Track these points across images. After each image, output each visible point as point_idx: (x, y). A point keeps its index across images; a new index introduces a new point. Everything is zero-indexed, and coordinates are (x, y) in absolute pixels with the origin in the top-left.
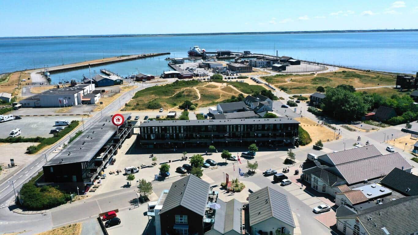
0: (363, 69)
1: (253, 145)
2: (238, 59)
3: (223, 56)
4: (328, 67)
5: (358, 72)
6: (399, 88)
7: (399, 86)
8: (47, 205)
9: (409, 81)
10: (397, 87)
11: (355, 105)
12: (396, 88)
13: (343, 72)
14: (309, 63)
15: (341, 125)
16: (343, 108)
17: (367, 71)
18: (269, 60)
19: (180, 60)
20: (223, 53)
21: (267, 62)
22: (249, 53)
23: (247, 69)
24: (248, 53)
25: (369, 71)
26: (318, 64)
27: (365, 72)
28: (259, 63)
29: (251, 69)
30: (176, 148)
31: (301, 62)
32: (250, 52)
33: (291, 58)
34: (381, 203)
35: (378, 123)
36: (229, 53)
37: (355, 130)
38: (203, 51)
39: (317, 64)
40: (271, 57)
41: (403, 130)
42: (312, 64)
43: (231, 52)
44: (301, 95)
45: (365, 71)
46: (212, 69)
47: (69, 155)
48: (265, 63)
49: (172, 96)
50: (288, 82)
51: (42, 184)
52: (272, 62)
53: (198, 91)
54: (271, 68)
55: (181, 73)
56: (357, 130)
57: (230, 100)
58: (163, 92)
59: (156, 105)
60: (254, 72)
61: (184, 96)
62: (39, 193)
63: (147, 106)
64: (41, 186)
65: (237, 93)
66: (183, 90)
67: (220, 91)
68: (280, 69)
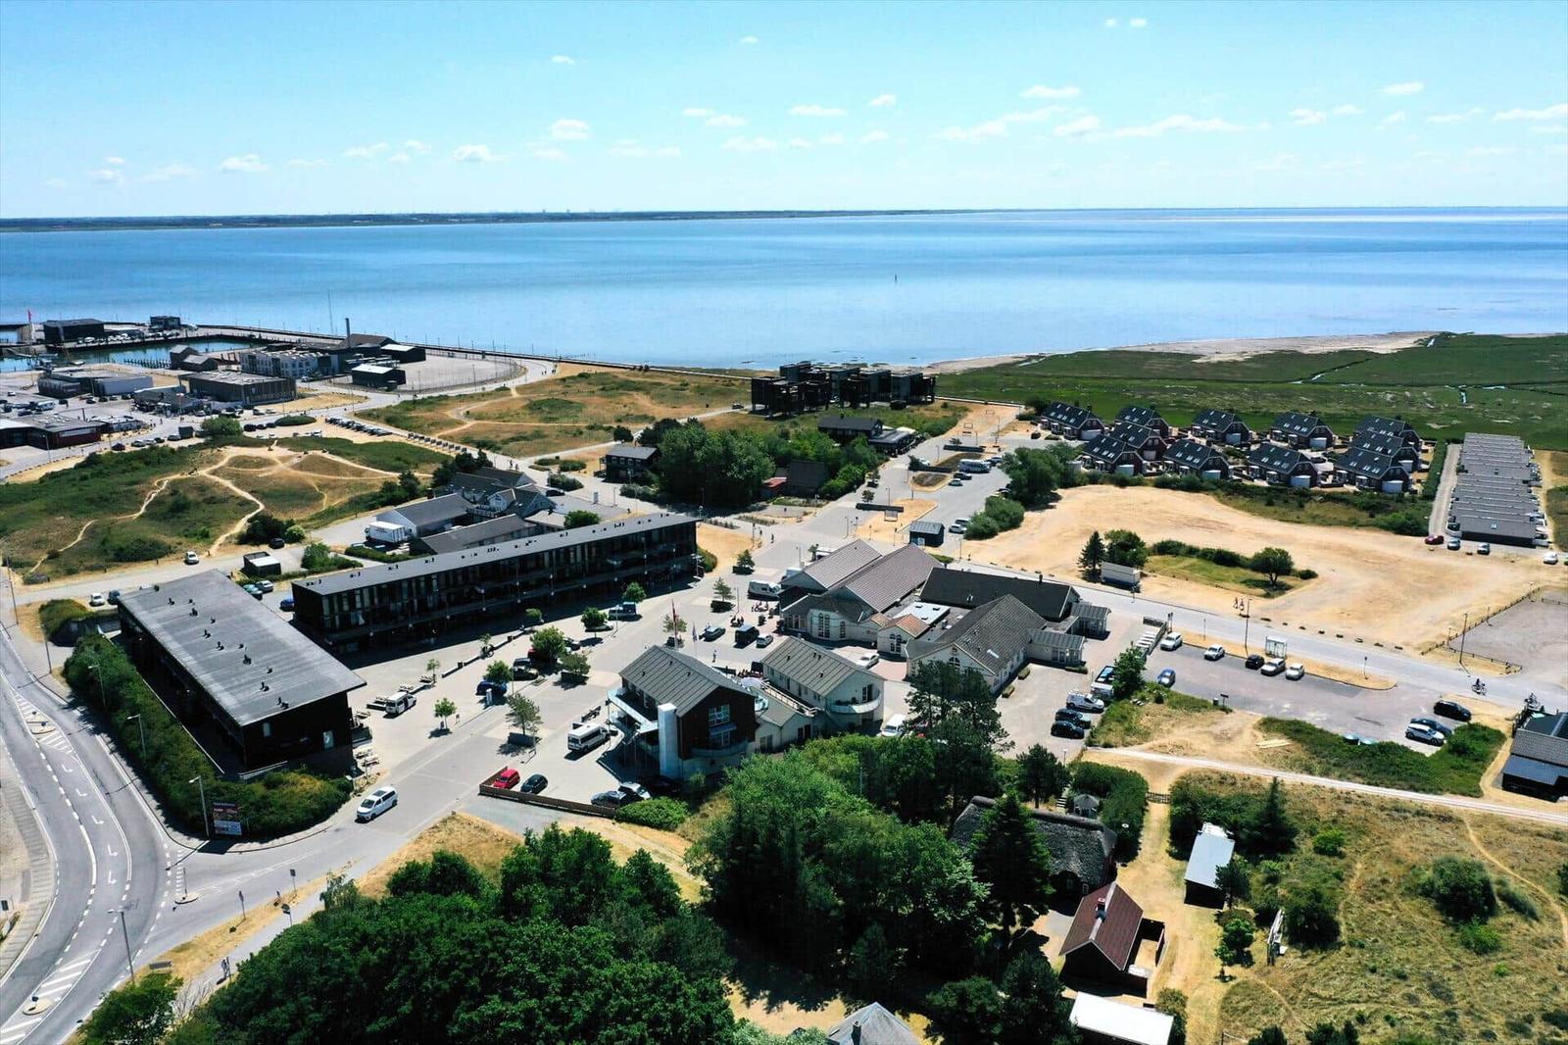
0: (631, 364)
1: (634, 586)
2: (186, 354)
3: (77, 341)
4: (524, 362)
5: (622, 374)
6: (760, 412)
7: (759, 407)
8: (322, 810)
9: (788, 390)
10: (754, 407)
11: (750, 466)
12: (754, 412)
13: (581, 375)
14: (451, 352)
15: (737, 516)
16: (729, 474)
17: (642, 367)
18: (322, 351)
20: (76, 331)
21: (319, 359)
22: (175, 323)
23: (280, 391)
24: (171, 323)
25: (647, 369)
26: (484, 354)
27: (636, 372)
28: (289, 367)
29: (293, 387)
30: (434, 636)
31: (427, 351)
32: (178, 319)
33: (389, 341)
34: (949, 627)
35: (801, 500)
36: (96, 329)
37: (773, 523)
39: (480, 356)
40: (330, 342)
41: (859, 507)
42: (463, 355)
43: (102, 324)
44: (557, 458)
45: (635, 368)
46: (119, 398)
47: (267, 689)
48: (315, 364)
49: (139, 510)
50: (469, 424)
51: (256, 774)
52: (335, 359)
53: (228, 484)
54: (350, 379)
55: (42, 427)
56: (777, 520)
57: (382, 496)
58: (91, 501)
59: (147, 545)
60: (302, 397)
61: (197, 504)
62: (269, 793)
63: (112, 555)
64: (260, 777)
65: (359, 473)
66: (161, 484)
67: (293, 472)
68: (392, 381)
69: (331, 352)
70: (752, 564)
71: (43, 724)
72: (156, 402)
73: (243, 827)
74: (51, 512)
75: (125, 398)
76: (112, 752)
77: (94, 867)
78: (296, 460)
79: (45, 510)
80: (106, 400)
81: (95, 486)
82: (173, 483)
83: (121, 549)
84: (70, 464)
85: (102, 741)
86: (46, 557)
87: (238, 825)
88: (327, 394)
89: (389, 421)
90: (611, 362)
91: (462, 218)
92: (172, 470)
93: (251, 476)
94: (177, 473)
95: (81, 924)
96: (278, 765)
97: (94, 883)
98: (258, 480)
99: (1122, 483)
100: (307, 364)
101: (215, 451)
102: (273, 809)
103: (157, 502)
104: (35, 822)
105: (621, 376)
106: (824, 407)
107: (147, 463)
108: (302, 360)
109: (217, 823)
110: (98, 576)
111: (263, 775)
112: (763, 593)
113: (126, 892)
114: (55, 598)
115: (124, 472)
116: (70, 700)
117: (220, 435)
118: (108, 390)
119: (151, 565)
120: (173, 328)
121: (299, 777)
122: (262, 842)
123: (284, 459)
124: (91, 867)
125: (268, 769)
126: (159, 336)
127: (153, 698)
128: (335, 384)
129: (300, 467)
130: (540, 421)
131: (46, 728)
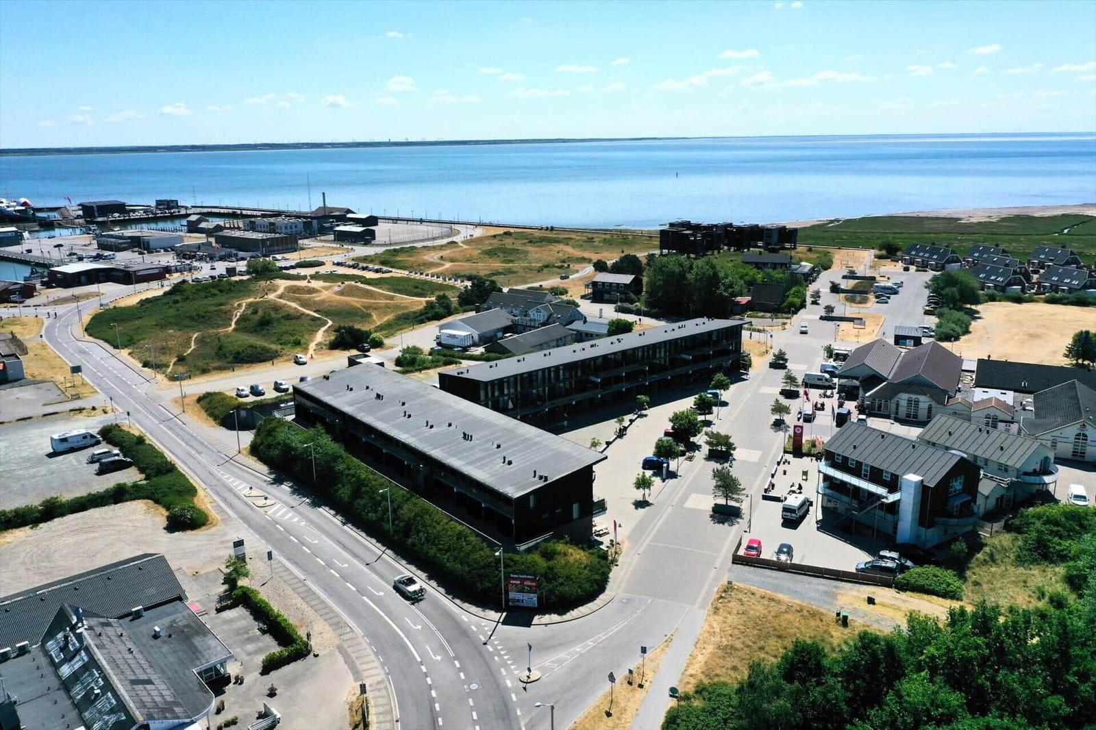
1: (720, 376)
2: (199, 221)
3: (107, 216)
4: (453, 226)
7: (665, 252)
10: (662, 252)
13: (505, 234)
17: (547, 228)
19: (10, 234)
20: (106, 209)
21: (304, 223)
22: (174, 205)
23: (287, 243)
24: (172, 205)
25: (552, 229)
27: (544, 231)
28: (286, 228)
29: (296, 242)
31: (379, 220)
32: (177, 201)
33: (348, 212)
34: (1030, 408)
35: (769, 314)
36: (120, 208)
38: (25, 204)
39: (420, 222)
41: (822, 318)
42: (405, 222)
43: (125, 205)
45: (542, 229)
46: (162, 251)
47: (510, 463)
48: (301, 227)
49: (231, 325)
50: (448, 265)
51: (530, 545)
52: (315, 222)
53: (294, 305)
54: (332, 237)
55: (122, 268)
56: (766, 328)
57: (426, 313)
58: (192, 318)
59: (259, 350)
60: (302, 249)
61: (278, 321)
62: (551, 563)
63: (231, 358)
64: (536, 547)
65: (392, 298)
66: (241, 306)
67: (338, 297)
68: (366, 237)
69: (312, 218)
70: (786, 360)
71: (266, 498)
72: (195, 252)
73: (539, 599)
74: (162, 326)
75: (166, 250)
76: (344, 524)
77: (406, 639)
78: (337, 289)
79: (157, 325)
80: (152, 252)
81: (190, 307)
82: (250, 305)
83: (238, 353)
84: (160, 293)
85: (325, 512)
86: (175, 359)
87: (534, 597)
88: (319, 247)
89: (384, 263)
90: (521, 224)
91: (333, 145)
92: (244, 296)
93: (307, 300)
94: (249, 297)
95: (437, 707)
96: (546, 536)
97: (419, 660)
98: (315, 303)
99: (1018, 300)
100: (296, 227)
101: (268, 282)
102: (561, 580)
103: (243, 319)
104: (314, 593)
105: (536, 234)
106: (716, 252)
107: (221, 291)
108: (292, 223)
109: (512, 595)
110: (229, 374)
111: (536, 545)
112: (820, 383)
113: (460, 670)
114: (209, 391)
115: (206, 297)
116: (273, 476)
117: (264, 273)
118: (152, 245)
119: (268, 365)
120: (173, 207)
121: (566, 548)
122: (561, 613)
123: (326, 288)
124: (405, 642)
125: (539, 540)
126: (166, 213)
127: (375, 474)
128: (321, 241)
129: (342, 293)
130: (502, 263)
131: (269, 502)
